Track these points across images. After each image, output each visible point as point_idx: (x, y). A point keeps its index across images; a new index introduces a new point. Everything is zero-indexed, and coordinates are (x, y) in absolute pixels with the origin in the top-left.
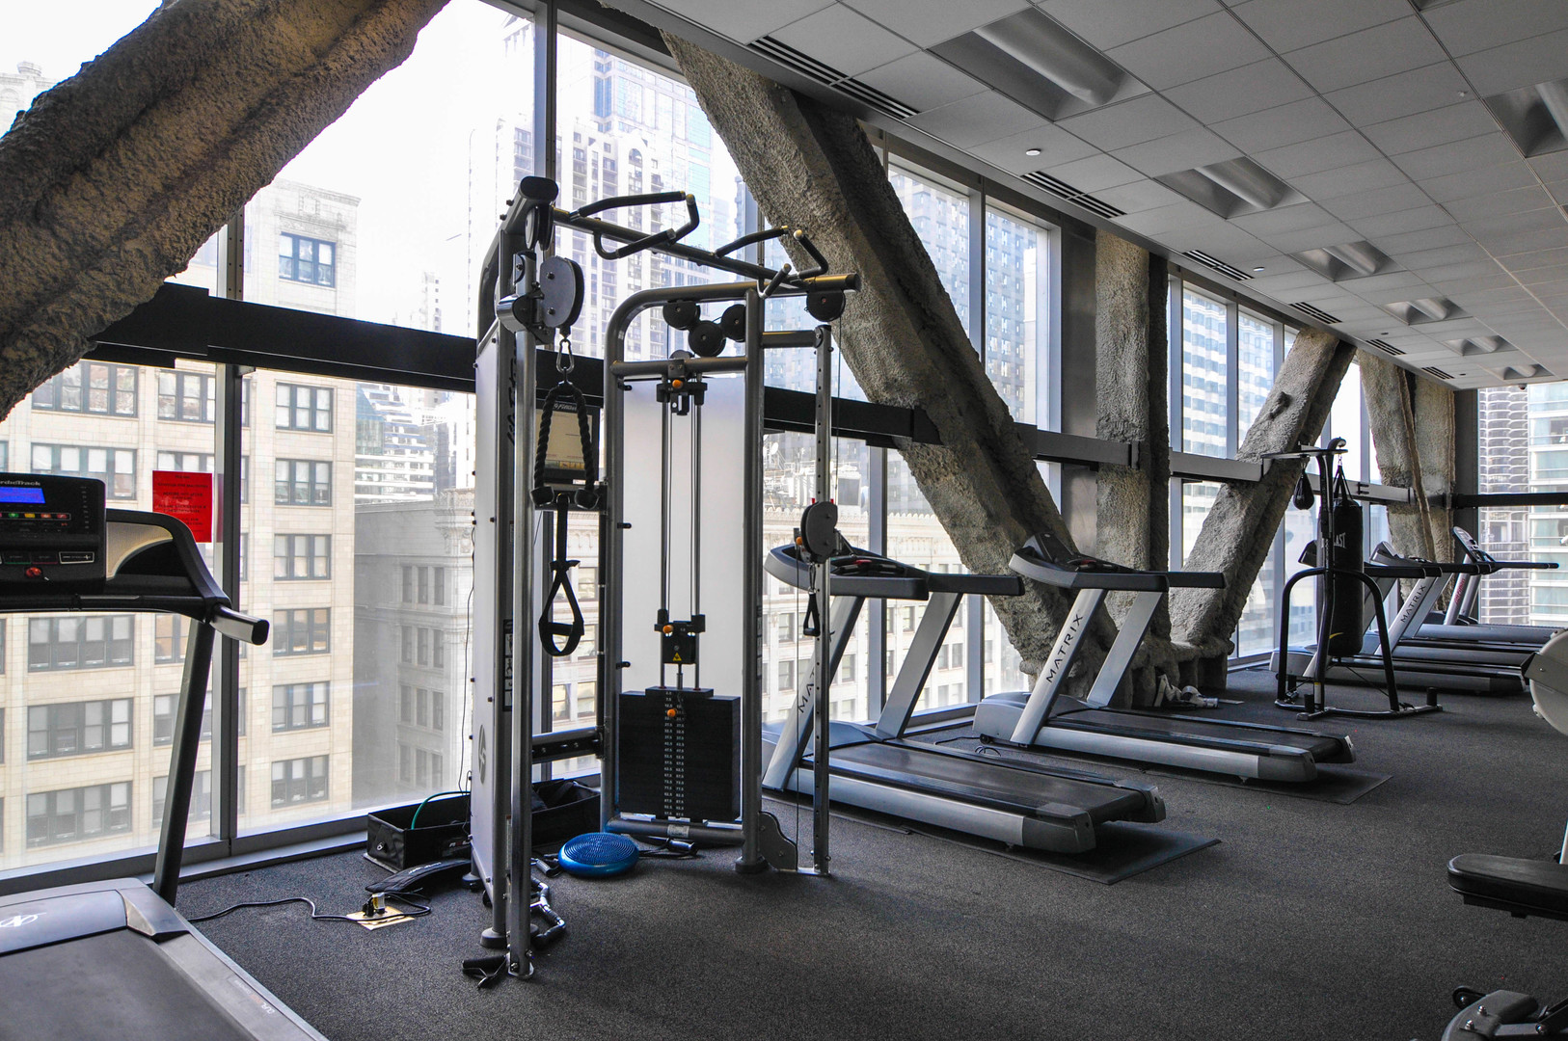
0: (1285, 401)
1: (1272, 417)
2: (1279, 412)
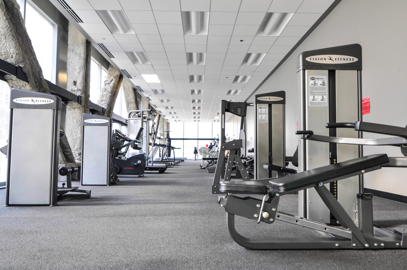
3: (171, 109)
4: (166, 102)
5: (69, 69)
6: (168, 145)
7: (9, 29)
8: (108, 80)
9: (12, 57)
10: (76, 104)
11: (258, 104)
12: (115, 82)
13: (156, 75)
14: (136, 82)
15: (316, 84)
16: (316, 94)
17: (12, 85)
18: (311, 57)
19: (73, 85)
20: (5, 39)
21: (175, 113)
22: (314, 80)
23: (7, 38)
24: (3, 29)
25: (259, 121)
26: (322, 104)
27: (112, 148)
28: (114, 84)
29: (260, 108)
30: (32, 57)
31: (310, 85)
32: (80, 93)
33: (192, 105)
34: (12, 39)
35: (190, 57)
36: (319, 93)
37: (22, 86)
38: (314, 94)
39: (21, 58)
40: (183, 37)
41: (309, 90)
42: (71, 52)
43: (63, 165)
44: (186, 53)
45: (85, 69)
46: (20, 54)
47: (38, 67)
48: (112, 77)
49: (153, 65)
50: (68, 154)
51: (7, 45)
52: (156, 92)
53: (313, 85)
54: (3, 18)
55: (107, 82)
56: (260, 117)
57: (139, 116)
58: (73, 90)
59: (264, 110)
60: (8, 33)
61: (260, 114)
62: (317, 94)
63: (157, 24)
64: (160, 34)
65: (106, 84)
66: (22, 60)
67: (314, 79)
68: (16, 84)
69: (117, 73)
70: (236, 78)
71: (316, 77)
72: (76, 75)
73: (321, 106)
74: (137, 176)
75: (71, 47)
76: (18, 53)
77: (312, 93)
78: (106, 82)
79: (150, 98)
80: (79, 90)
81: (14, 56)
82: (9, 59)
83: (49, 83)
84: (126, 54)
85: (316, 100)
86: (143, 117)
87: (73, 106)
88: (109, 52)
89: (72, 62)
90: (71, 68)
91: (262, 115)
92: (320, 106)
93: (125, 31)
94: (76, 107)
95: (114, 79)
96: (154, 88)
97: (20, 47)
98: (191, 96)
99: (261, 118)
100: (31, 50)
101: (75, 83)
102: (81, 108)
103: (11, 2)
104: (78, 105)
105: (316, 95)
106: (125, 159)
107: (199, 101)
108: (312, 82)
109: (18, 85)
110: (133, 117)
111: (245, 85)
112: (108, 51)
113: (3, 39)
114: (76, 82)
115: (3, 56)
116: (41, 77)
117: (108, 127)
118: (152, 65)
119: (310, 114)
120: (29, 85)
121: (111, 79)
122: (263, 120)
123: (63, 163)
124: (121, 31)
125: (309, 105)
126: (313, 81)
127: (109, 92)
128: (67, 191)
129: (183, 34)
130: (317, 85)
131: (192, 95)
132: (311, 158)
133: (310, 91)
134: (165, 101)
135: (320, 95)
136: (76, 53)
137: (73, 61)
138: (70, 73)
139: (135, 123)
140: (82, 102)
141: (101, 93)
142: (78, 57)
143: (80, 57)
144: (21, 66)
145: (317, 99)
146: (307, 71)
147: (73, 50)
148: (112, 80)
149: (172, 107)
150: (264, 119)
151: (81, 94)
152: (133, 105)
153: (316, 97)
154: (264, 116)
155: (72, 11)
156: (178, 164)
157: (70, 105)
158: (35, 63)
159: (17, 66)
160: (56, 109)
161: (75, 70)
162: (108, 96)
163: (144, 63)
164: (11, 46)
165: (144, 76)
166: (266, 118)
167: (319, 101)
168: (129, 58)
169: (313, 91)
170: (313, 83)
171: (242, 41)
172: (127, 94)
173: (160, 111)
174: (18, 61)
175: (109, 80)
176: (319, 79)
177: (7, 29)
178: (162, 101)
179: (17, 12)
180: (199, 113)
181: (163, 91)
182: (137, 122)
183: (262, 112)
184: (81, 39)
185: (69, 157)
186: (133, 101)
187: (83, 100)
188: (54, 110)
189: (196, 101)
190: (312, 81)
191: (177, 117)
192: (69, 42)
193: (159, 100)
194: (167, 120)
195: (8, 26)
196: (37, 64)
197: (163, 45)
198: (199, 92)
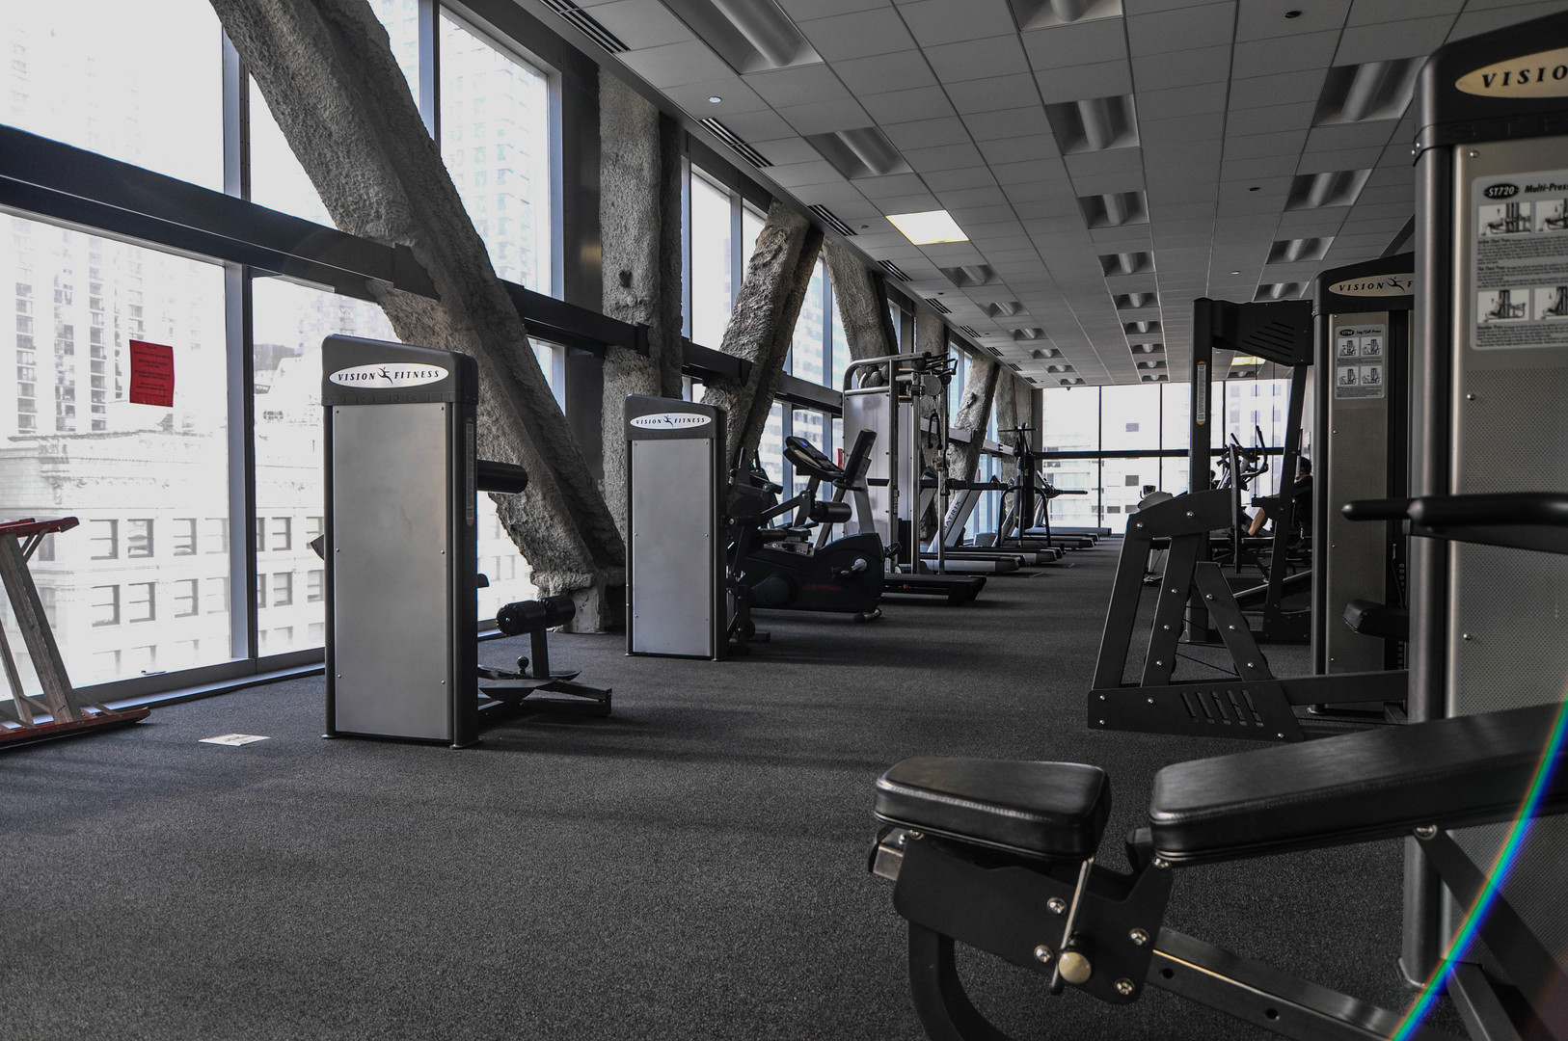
0: (974, 398)
1: (969, 406)
2: (972, 404)
3: (1036, 338)
4: (1012, 313)
5: (606, 229)
6: (1022, 484)
7: (353, 119)
8: (764, 250)
9: (378, 217)
10: (630, 356)
11: (1334, 313)
12: (789, 255)
13: (944, 213)
14: (872, 248)
15: (1521, 223)
16: (1522, 277)
17: (395, 313)
18: (1488, 70)
19: (621, 289)
20: (349, 158)
21: (1055, 353)
22: (1510, 200)
23: (352, 153)
24: (337, 124)
25: (1339, 396)
26: (1553, 335)
27: (727, 520)
28: (785, 265)
29: (1345, 334)
30: (448, 207)
31: (1482, 229)
32: (643, 314)
33: (1120, 317)
34: (368, 155)
35: (1066, 123)
36: (1538, 269)
37: (424, 312)
38: (1506, 278)
39: (405, 217)
40: (1019, 44)
41: (1474, 257)
42: (610, 167)
43: (585, 576)
44: (1046, 107)
45: (657, 225)
46: (399, 203)
47: (469, 239)
48: (779, 240)
49: (921, 175)
50: (605, 536)
51: (357, 175)
52: (959, 277)
53: (1504, 228)
54: (331, 85)
55: (760, 261)
56: (1342, 379)
57: (882, 381)
58: (622, 303)
59: (1366, 340)
60: (353, 135)
61: (1342, 362)
62: (1530, 277)
63: (898, 7)
64: (918, 45)
65: (756, 269)
66: (409, 221)
67: (1511, 190)
68: (404, 308)
69: (798, 221)
70: (1302, 188)
71: (1521, 179)
72: (628, 249)
73: (1552, 345)
74: (851, 616)
75: (610, 145)
76: (393, 201)
77: (1491, 277)
78: (756, 262)
79: (944, 302)
80: (641, 303)
81: (383, 211)
82: (371, 224)
83: (515, 291)
84: (807, 144)
85: (1520, 313)
86: (895, 383)
87: (625, 363)
88: (746, 145)
89: (616, 204)
90: (611, 224)
91: (1355, 369)
92: (1544, 345)
93: (784, 58)
94: (632, 366)
95: (785, 246)
96: (951, 263)
97: (397, 179)
98: (1106, 280)
99: (1351, 381)
100: (440, 182)
101: (626, 279)
102: (650, 370)
103: (356, 23)
104: (640, 360)
105: (1521, 284)
106: (809, 552)
107: (1148, 299)
108: (1491, 212)
109: (410, 310)
110: (863, 387)
111: (1350, 211)
112: (742, 142)
113: (344, 158)
114: (631, 274)
115: (352, 216)
116: (486, 275)
117: (708, 440)
118: (918, 175)
119: (1477, 394)
120: (441, 309)
121: (776, 247)
122: (1362, 391)
123: (585, 569)
124: (770, 63)
125: (1474, 343)
126: (1503, 208)
127: (766, 296)
128: (531, 690)
129: (1012, 28)
130: (1528, 225)
131: (1108, 277)
132: (1474, 635)
133: (1480, 261)
134: (1006, 309)
135: (1543, 283)
136: (626, 169)
137: (619, 200)
138: (611, 245)
139: (869, 409)
140: (652, 348)
141: (740, 305)
142: (633, 182)
143: (640, 179)
144: (407, 244)
145: (1527, 308)
146: (1465, 156)
147: (617, 155)
148: (780, 248)
149: (1039, 332)
150: (1362, 383)
151: (648, 320)
152: (871, 338)
153: (1518, 296)
154: (1366, 370)
155: (581, 12)
156: (1054, 560)
157: (613, 359)
158: (460, 226)
159: (394, 247)
160: (457, 402)
161: (624, 231)
162: (761, 314)
163: (884, 169)
164: (369, 179)
165: (897, 220)
166: (1374, 380)
167: (1538, 316)
168: (827, 159)
169: (1501, 263)
170: (1503, 214)
171: (1294, 14)
172: (850, 295)
173: (993, 349)
174: (398, 227)
175: (770, 252)
176: (1541, 188)
177: (350, 122)
178: (993, 310)
179: (380, 52)
180: (1157, 348)
181: (988, 272)
182: (877, 404)
183: (1357, 354)
184: (641, 110)
185: (607, 547)
186: (871, 321)
187: (655, 338)
188: (451, 403)
189: (1135, 300)
190: (1496, 207)
191: (1068, 368)
192: (604, 130)
193: (980, 306)
194: (1031, 380)
195: (348, 108)
196: (465, 230)
197: (943, 88)
198: (1141, 260)
